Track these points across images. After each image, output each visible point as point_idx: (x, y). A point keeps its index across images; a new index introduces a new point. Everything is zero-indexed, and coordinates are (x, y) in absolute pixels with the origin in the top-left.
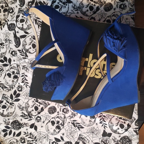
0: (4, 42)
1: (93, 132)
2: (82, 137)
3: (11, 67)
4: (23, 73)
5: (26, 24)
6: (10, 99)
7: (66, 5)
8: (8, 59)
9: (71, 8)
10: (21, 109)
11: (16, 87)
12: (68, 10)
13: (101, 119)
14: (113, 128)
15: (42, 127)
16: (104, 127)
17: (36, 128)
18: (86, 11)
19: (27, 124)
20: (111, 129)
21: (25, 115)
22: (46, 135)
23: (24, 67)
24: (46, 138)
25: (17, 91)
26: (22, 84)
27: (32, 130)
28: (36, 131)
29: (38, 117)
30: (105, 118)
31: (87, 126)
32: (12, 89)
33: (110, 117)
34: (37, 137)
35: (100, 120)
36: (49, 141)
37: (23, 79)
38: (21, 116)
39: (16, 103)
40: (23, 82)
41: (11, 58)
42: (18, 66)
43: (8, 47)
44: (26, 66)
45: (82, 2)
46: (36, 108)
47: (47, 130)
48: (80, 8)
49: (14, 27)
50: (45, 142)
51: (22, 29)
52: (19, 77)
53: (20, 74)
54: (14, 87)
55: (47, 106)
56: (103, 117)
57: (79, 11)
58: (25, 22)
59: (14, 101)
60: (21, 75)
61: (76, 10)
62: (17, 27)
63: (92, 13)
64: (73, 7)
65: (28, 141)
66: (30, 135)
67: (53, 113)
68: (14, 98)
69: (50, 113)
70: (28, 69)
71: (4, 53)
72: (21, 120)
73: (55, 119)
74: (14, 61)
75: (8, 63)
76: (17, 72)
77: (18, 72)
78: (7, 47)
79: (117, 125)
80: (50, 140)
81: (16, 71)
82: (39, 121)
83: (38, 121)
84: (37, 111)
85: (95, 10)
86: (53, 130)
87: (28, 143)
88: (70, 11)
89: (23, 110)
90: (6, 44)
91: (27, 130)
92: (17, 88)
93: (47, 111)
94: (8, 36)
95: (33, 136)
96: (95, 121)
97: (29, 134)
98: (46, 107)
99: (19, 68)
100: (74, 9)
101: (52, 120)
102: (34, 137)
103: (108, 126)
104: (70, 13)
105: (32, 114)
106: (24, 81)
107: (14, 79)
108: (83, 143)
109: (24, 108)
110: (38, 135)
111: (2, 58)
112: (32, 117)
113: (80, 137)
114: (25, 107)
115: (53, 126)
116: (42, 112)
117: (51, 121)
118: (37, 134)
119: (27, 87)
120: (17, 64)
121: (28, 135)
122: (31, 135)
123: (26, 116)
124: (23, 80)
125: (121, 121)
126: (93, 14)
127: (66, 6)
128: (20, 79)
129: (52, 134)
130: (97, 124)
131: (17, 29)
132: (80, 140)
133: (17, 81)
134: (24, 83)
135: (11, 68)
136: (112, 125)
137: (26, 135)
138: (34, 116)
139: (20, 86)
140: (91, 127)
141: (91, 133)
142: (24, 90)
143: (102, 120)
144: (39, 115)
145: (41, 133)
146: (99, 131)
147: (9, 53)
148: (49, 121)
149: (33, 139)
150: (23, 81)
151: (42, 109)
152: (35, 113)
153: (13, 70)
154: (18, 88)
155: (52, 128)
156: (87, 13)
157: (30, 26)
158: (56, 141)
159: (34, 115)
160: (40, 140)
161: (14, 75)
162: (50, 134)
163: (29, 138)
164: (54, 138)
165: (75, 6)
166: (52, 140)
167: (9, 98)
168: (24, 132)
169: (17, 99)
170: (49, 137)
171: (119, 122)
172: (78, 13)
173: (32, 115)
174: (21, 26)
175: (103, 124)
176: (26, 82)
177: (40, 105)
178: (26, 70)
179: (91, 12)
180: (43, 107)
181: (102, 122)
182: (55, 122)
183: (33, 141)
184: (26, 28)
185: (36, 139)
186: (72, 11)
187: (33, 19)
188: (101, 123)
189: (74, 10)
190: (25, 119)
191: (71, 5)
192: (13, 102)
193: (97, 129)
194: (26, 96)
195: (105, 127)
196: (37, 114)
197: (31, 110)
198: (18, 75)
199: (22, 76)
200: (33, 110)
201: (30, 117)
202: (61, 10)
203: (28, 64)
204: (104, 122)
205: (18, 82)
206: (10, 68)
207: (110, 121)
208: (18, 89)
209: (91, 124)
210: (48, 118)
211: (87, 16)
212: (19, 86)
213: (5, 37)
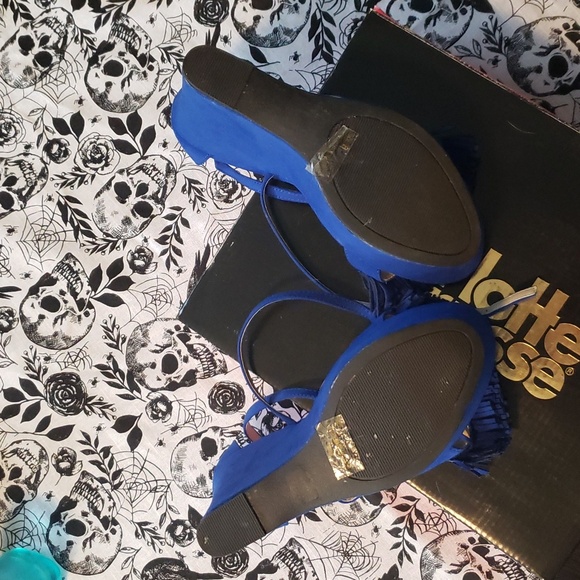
0: (157, 54)
1: (346, 554)
2: (296, 551)
3: (142, 162)
4: (178, 209)
5: (271, 21)
6: (86, 284)
7: (464, 12)
8: (144, 127)
9: (475, 33)
10: (111, 342)
11: (127, 248)
12: (461, 36)
13: (400, 520)
14: (433, 572)
15: (161, 443)
16: (400, 557)
17: (135, 439)
18: (530, 69)
19: (108, 407)
20: (424, 575)
21: (116, 369)
22: (160, 483)
23: (190, 187)
24: (158, 495)
25: (126, 265)
26: (157, 248)
27: (119, 441)
28: (132, 450)
29: (164, 400)
30: (419, 521)
31: (336, 518)
32: (112, 249)
33: (439, 527)
34: (126, 475)
35: (395, 523)
36: (162, 511)
37: (168, 228)
38: (98, 366)
39: (102, 311)
40: (162, 240)
41: (158, 129)
42: (170, 170)
43: (164, 82)
44: (201, 186)
45: (530, 25)
46: (170, 364)
47: (174, 465)
48: (511, 44)
49: (219, 14)
50: (146, 508)
51: (248, 34)
52: (153, 216)
53: (163, 204)
54: (121, 246)
55: (215, 374)
56: (413, 513)
57: (501, 57)
58: (269, 12)
59: (97, 299)
60: (167, 212)
61: (493, 46)
62: (233, 19)
63: (551, 88)
64: (487, 31)
65: (85, 474)
66: (102, 454)
67: (225, 410)
68: (104, 288)
69: (213, 406)
70: (202, 199)
71: (137, 98)
72: (94, 382)
73: (223, 437)
74: (165, 145)
75: (136, 143)
76: (158, 192)
77: (160, 195)
78: (160, 81)
79: (455, 572)
80: (170, 508)
81: (153, 188)
82: (160, 415)
83: (155, 417)
84: (168, 376)
85: (570, 79)
86: (199, 476)
87: (79, 481)
88: (466, 41)
89: (117, 347)
90: (163, 66)
91: (99, 429)
92: (133, 255)
93: (208, 392)
94: (183, 37)
95: (111, 465)
96: (373, 515)
97: (99, 449)
98: (207, 375)
99: (170, 180)
100: (489, 39)
101: (210, 434)
102: (114, 470)
103: (416, 557)
104: (465, 49)
105: (143, 376)
106: (168, 241)
107: (134, 215)
108: (290, 575)
109: (124, 340)
110: (130, 469)
111: (122, 112)
112: (139, 391)
113: (291, 548)
114: (130, 340)
115: (206, 459)
116: (185, 385)
117: (203, 436)
118: (130, 462)
119: (168, 266)
120: (170, 162)
121: (93, 453)
122: (106, 456)
123: (117, 374)
124: (166, 233)
125: (477, 564)
126: (552, 93)
127: (459, 14)
128: (158, 224)
129: (187, 490)
130: (376, 530)
131: (227, 27)
132: (283, 561)
133: (143, 226)
134: (167, 246)
135: (141, 168)
136: (436, 561)
137: (87, 447)
138: (147, 387)
139: (143, 251)
140: (348, 530)
141: (338, 551)
142: (153, 275)
143: (401, 526)
144: (169, 395)
145: (147, 465)
146: (375, 560)
147: (158, 106)
148: (198, 435)
149: (108, 475)
150: (167, 237)
151: (190, 378)
152: (159, 379)
153: (146, 179)
154: (136, 255)
155: (194, 467)
156: (532, 76)
157: (283, 37)
158: (188, 523)
159: (151, 386)
160: (130, 489)
161: (139, 199)
162: (181, 484)
163: (93, 462)
164: (188, 509)
165: (495, 31)
166: (175, 512)
167: (85, 280)
168: (83, 433)
169: (114, 295)
170: (169, 494)
171: (467, 562)
172: (495, 62)
173: (142, 382)
174: (249, 23)
175: (400, 540)
176: (174, 248)
177: (190, 358)
178: (194, 202)
179: (549, 80)
180: (196, 371)
181: (401, 534)
182: (217, 447)
183: (102, 481)
184: (265, 39)
185: (116, 482)
186: (478, 44)
187: (308, 13)
188: (395, 532)
189: (483, 45)
190: (109, 383)
191: (481, 18)
192: (93, 302)
193: (370, 549)
194: (150, 299)
195: (405, 558)
196: (163, 389)
197: (148, 362)
198: (154, 207)
199: (171, 217)
200: (153, 366)
201: (133, 387)
202: (432, 22)
203: (210, 178)
204: (408, 537)
205: (146, 233)
206: (135, 167)
207: (435, 541)
208: (134, 258)
209: (353, 517)
210: (197, 422)
211: (527, 88)
212: (139, 251)
213: (168, 38)
